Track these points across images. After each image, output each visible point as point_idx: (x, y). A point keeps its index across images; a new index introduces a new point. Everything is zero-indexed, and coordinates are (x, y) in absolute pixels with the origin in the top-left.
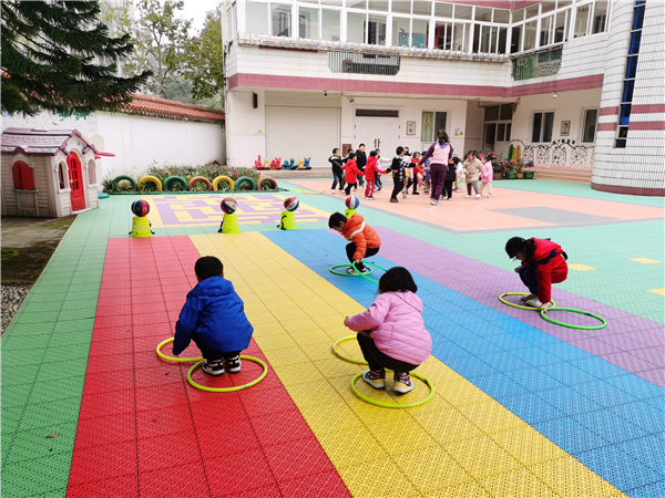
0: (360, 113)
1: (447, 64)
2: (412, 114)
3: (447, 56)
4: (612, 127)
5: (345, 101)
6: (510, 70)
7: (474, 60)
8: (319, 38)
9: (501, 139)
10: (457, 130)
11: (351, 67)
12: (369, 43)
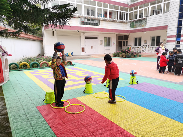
3: (113, 21)
4: (174, 41)
5: (82, 34)
7: (120, 22)
10: (114, 43)
11: (83, 23)
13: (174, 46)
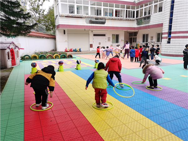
0: (95, 35)
1: (119, 21)
2: (109, 35)
3: (119, 19)
4: (166, 38)
5: (90, 32)
6: (136, 23)
7: (126, 20)
8: (82, 14)
9: (134, 42)
11: (91, 22)
12: (97, 15)
13: (166, 42)
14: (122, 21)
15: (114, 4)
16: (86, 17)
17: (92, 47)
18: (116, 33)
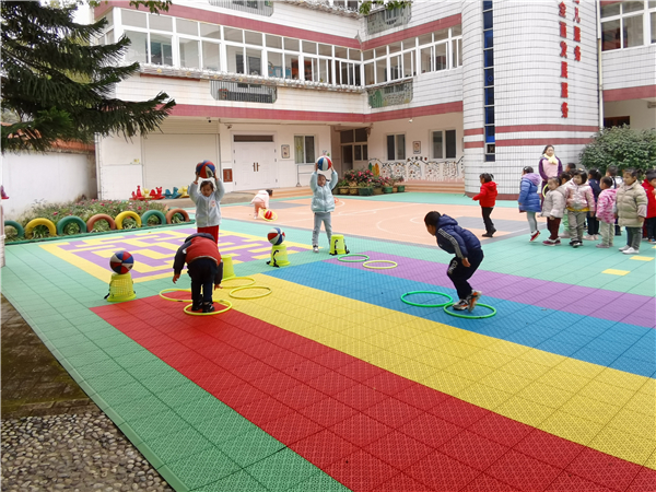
0: (238, 139)
1: (317, 94)
2: (285, 138)
3: (316, 87)
4: (481, 144)
5: (223, 127)
6: (367, 100)
7: (338, 91)
8: (200, 67)
9: (358, 158)
10: (325, 151)
13: (482, 157)
14: (327, 94)
15: (301, 41)
16: (212, 79)
17: (231, 180)
18: (306, 131)
